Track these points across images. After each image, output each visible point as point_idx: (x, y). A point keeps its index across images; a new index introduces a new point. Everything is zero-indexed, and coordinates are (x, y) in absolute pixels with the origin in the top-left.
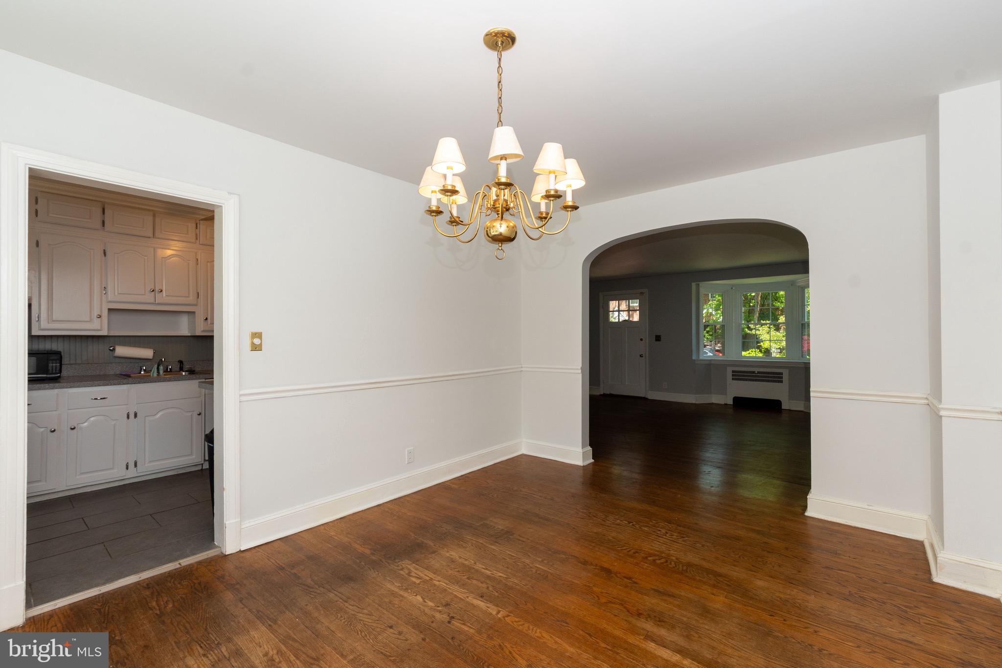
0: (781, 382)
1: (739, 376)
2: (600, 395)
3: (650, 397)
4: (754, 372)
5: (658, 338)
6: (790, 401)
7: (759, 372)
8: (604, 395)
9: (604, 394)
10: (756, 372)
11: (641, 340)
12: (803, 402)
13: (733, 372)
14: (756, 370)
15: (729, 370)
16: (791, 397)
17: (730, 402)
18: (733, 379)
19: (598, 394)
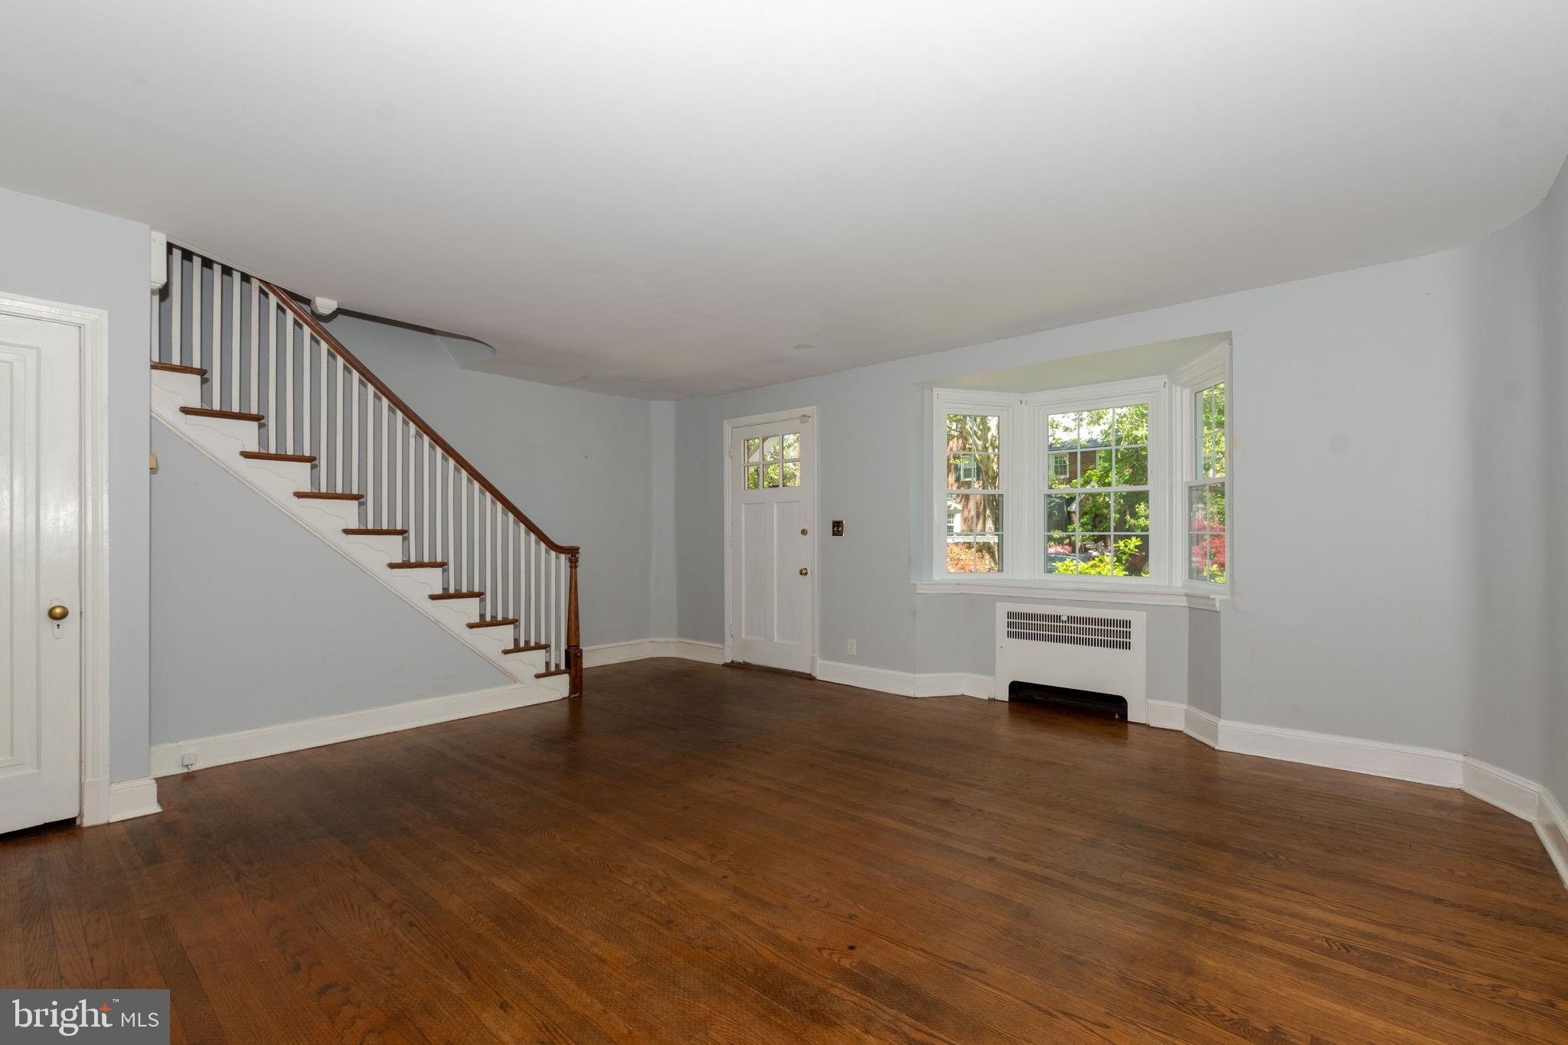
0: (1127, 646)
1: (1024, 626)
2: (726, 665)
3: (820, 676)
4: (1058, 618)
5: (837, 528)
6: (1151, 701)
7: (1071, 619)
8: (732, 665)
9: (732, 662)
10: (1064, 618)
11: (804, 532)
12: (1185, 706)
13: (1010, 615)
14: (1065, 612)
15: (1002, 610)
16: (1152, 692)
17: (1004, 695)
18: (1010, 635)
19: (719, 660)
